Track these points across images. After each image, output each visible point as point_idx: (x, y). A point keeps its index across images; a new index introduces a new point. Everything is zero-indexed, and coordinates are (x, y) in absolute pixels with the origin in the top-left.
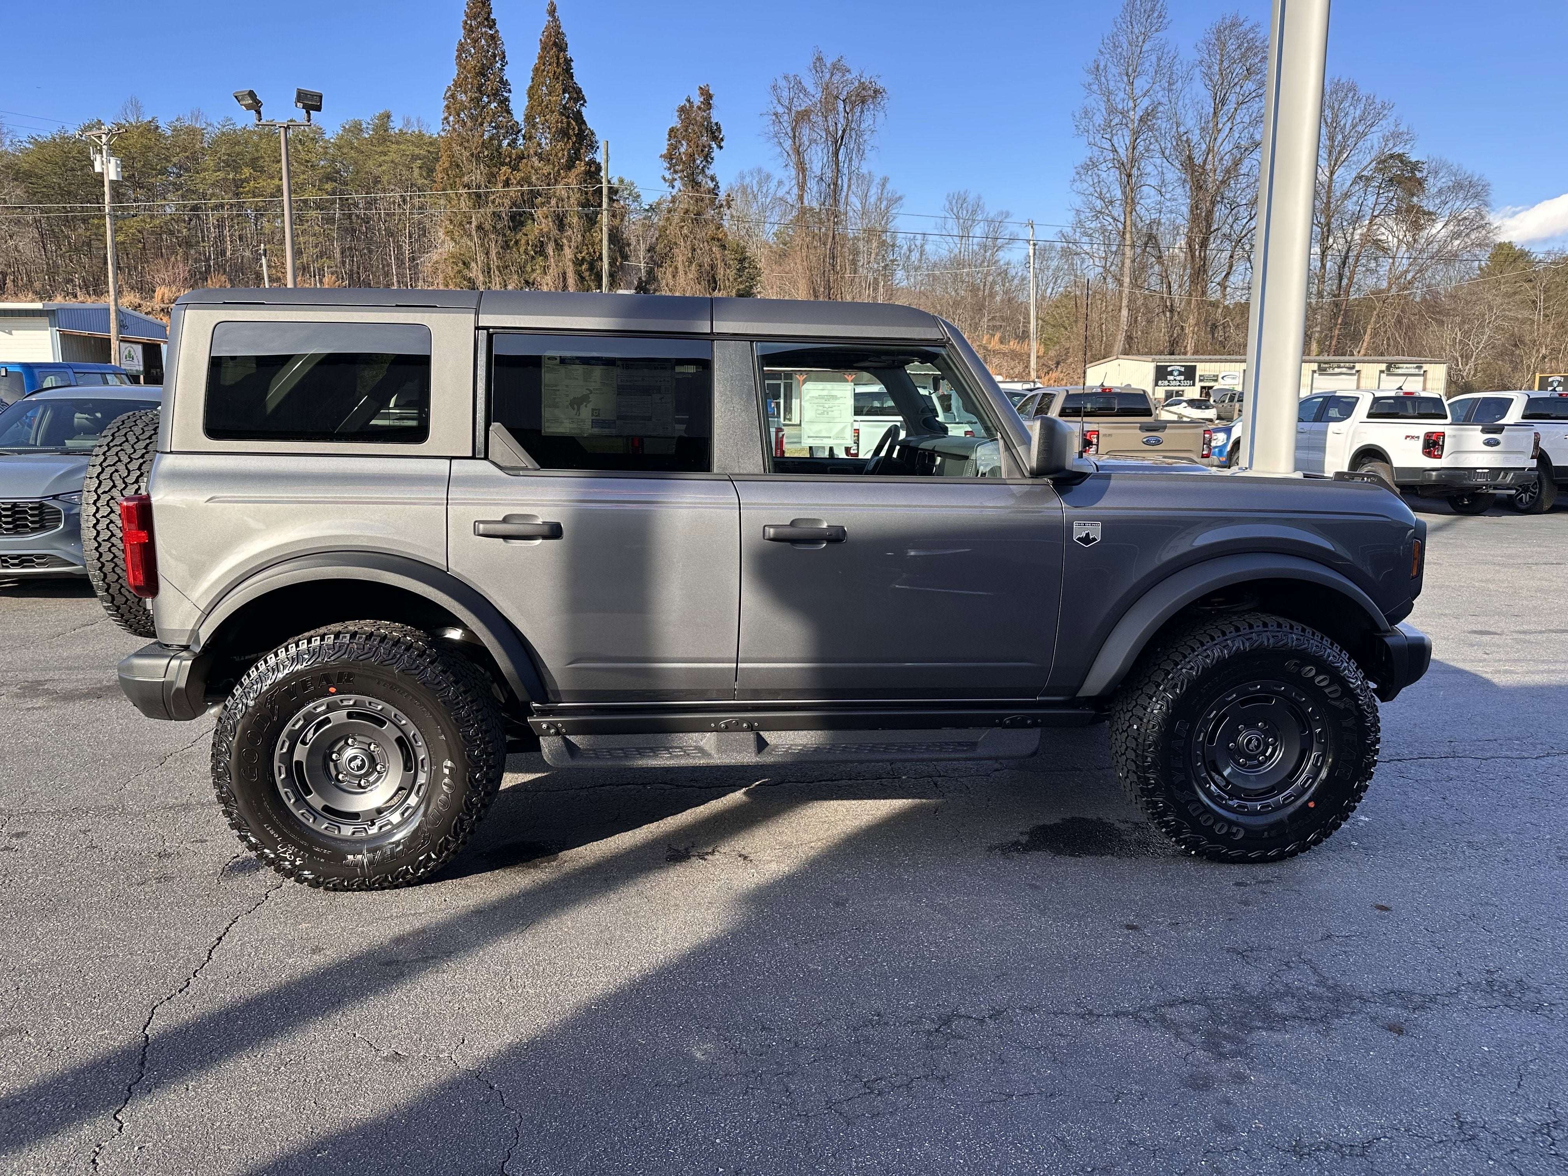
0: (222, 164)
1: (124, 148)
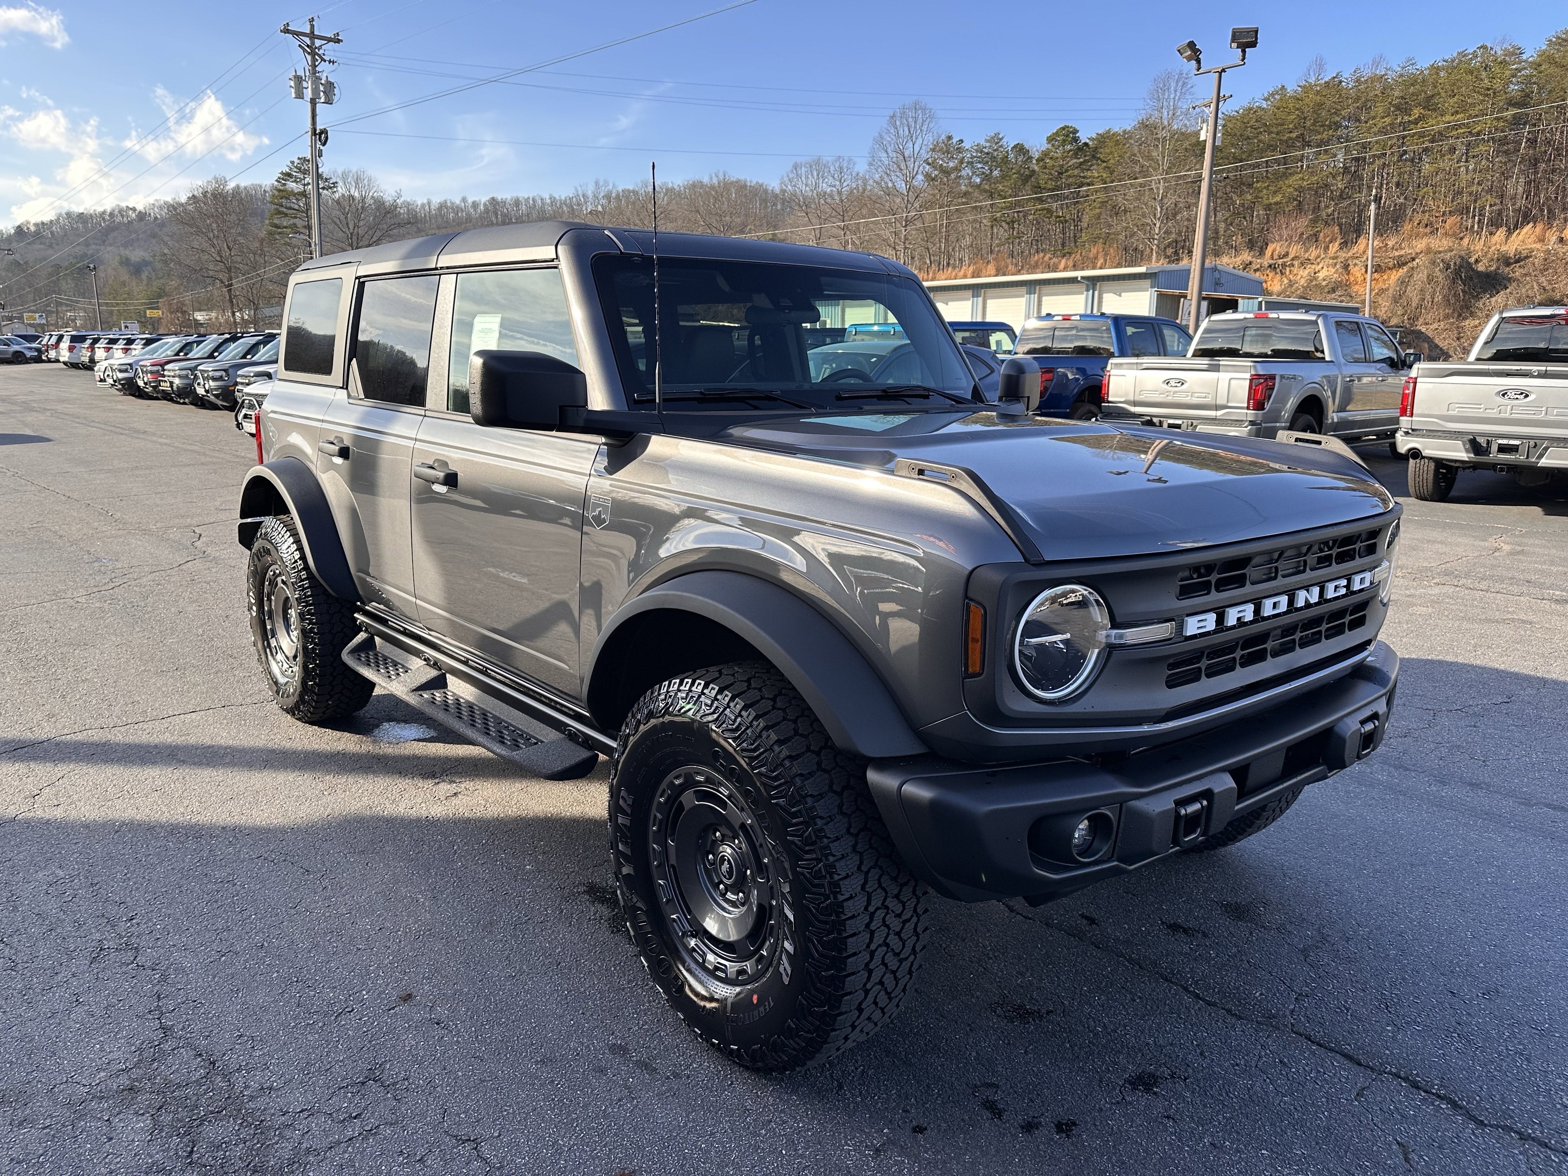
0: (1392, 109)
1: (1298, 109)
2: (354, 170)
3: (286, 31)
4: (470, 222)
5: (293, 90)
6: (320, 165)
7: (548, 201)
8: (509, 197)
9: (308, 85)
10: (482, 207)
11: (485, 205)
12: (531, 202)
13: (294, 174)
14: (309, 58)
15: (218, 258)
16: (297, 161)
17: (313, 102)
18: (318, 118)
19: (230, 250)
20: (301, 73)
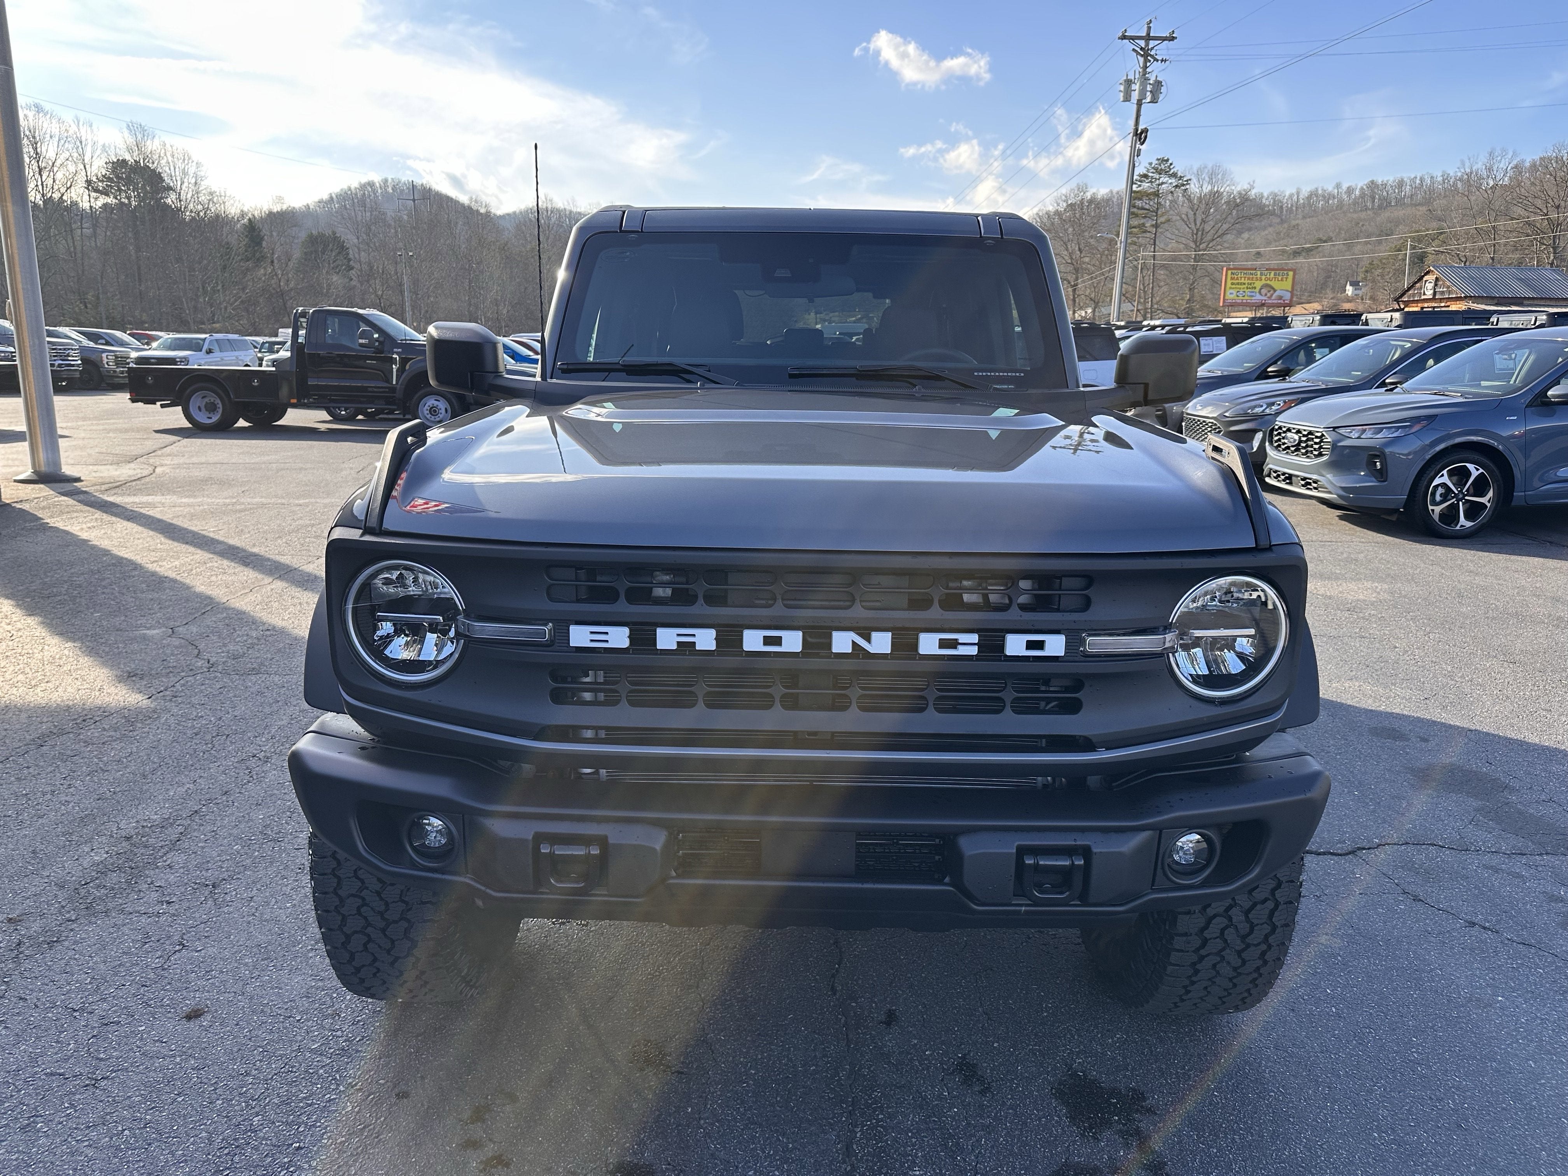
2: (1210, 166)
3: (1124, 37)
4: (1341, 209)
5: (1122, 94)
6: (1137, 164)
7: (1440, 179)
8: (1391, 179)
9: (1136, 87)
10: (1357, 193)
11: (1362, 188)
12: (1418, 181)
13: (1150, 174)
14: (1141, 60)
15: (1069, 261)
16: (1155, 162)
17: (1139, 103)
18: (1141, 118)
19: (1081, 252)
20: (1131, 77)
